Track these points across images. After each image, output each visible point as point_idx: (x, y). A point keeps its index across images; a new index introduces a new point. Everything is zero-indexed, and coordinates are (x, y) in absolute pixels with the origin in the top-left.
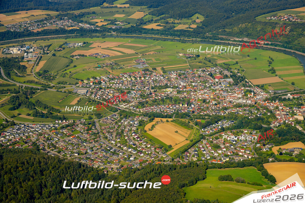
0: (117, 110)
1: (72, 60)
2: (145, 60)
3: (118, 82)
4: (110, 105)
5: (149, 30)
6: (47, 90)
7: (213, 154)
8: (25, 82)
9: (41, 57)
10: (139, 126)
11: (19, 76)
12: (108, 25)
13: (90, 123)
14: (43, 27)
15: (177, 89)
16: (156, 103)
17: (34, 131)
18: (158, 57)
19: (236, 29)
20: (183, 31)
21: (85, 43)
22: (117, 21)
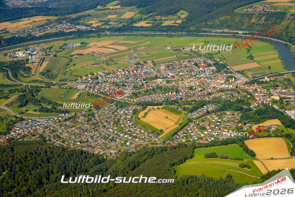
0: (114, 102)
1: (71, 59)
2: (136, 55)
3: (113, 77)
5: (139, 27)
6: (50, 87)
7: (200, 135)
8: (30, 82)
9: (44, 58)
10: (133, 114)
11: (25, 77)
12: (102, 25)
13: (90, 114)
14: (45, 31)
15: (166, 79)
16: (148, 93)
17: (41, 125)
18: (148, 52)
19: (217, 22)
20: (170, 27)
21: (82, 43)
22: (110, 22)
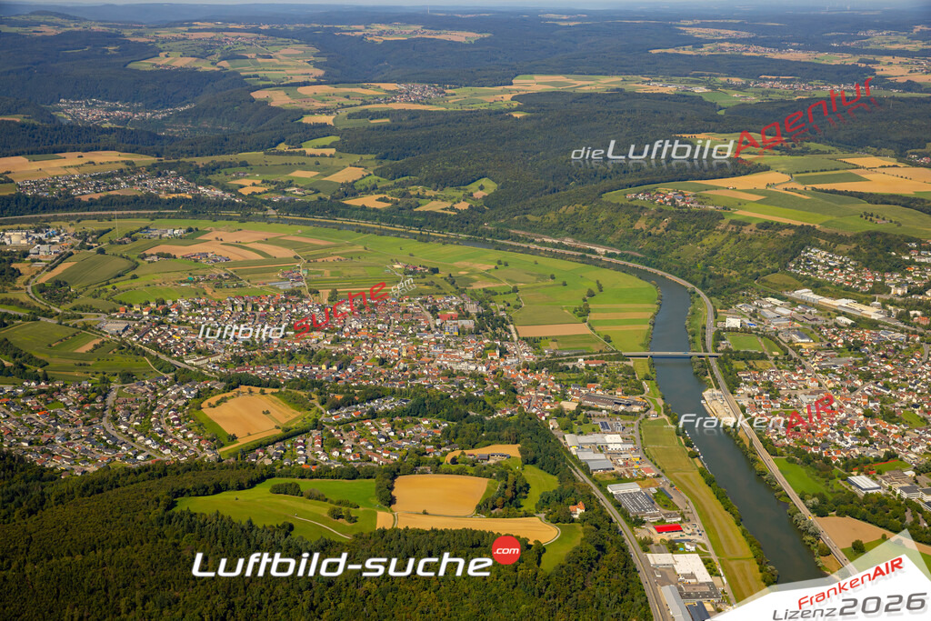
0: (175, 370)
1: (137, 263)
2: (305, 273)
3: (209, 314)
4: (163, 357)
5: (356, 208)
6: (39, 320)
7: (317, 458)
9: (71, 254)
10: (195, 398)
12: (266, 192)
13: (98, 389)
14: (109, 190)
15: (337, 334)
16: (271, 361)
18: (340, 269)
19: (552, 217)
20: (433, 216)
21: (190, 230)
22: (292, 186)
